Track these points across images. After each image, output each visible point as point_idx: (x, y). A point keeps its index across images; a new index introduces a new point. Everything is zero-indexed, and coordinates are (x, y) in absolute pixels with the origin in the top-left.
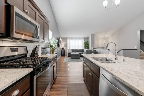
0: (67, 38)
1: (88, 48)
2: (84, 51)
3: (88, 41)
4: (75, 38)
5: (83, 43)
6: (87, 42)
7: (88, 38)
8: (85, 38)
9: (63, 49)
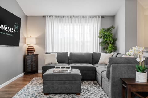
0: (44, 17)
1: (115, 49)
2: (101, 61)
3: (113, 27)
4: (71, 17)
5: (97, 34)
6: (109, 30)
7: (113, 17)
8: (103, 17)
9: (30, 51)
